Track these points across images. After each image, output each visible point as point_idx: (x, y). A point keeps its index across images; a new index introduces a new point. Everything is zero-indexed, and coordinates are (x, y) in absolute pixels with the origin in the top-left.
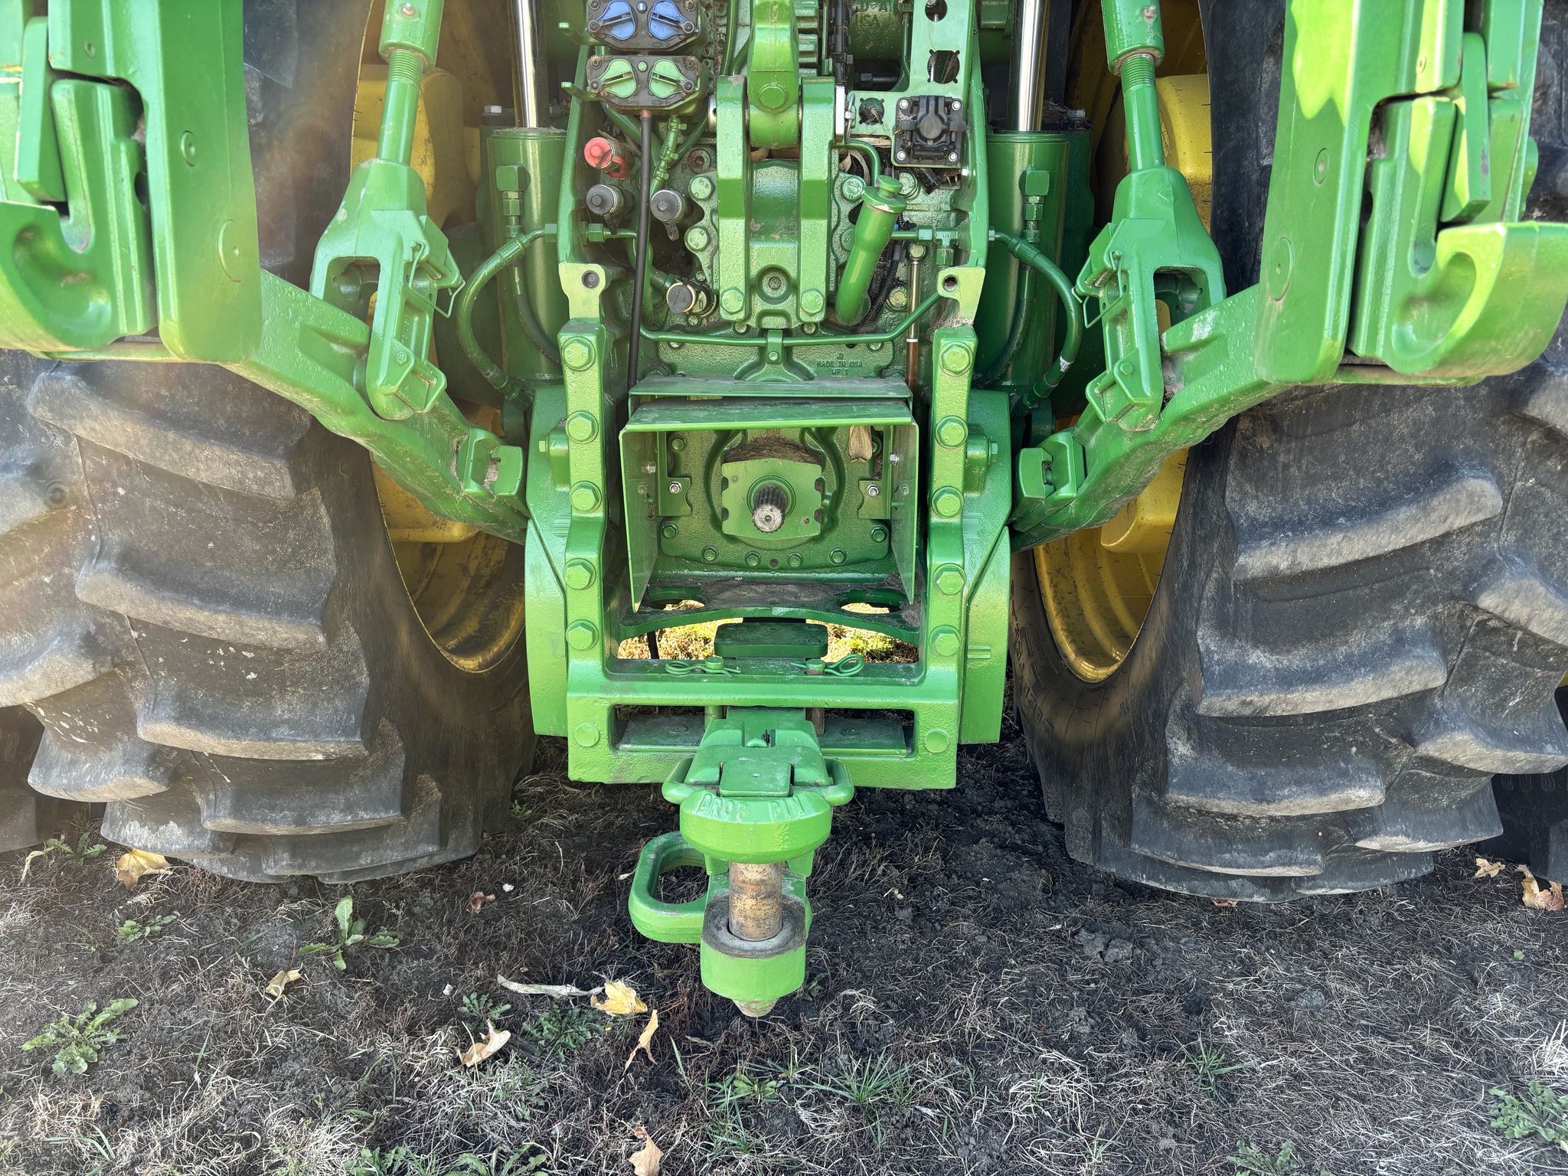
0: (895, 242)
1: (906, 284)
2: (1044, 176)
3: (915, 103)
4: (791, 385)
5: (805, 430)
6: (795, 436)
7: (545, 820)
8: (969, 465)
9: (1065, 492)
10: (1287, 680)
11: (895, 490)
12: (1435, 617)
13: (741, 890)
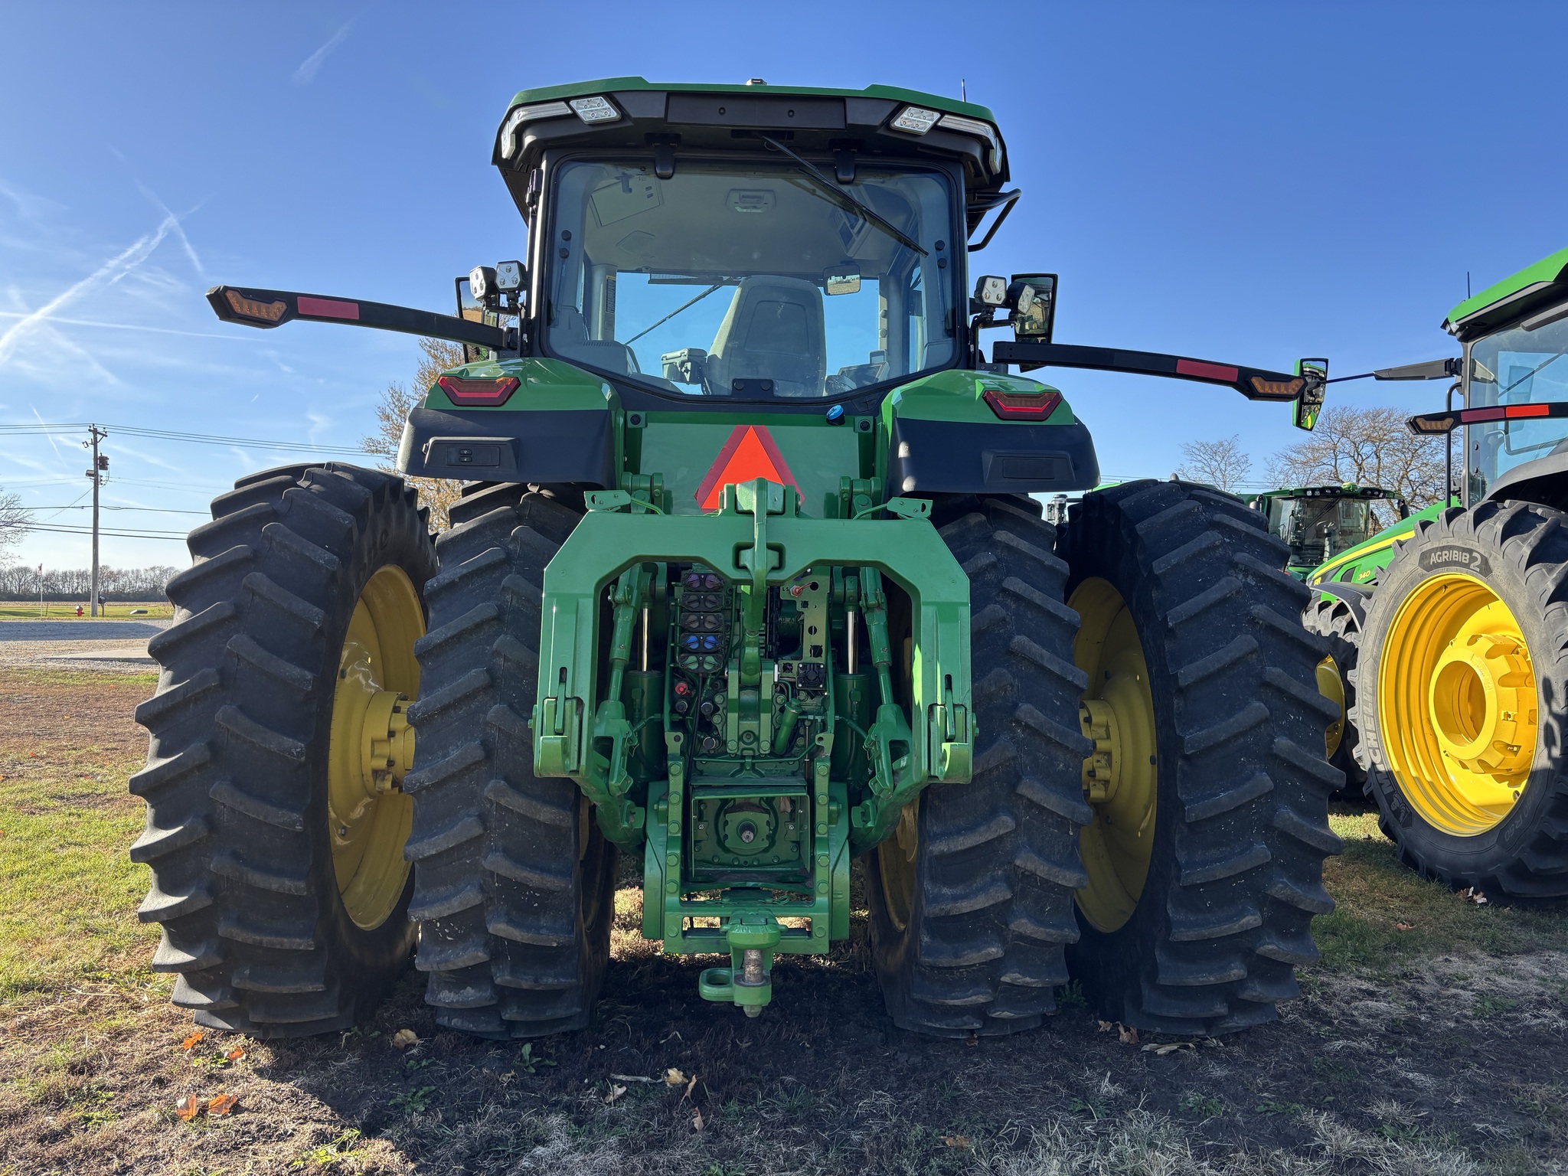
0: (798, 720)
1: (804, 736)
2: (859, 693)
3: (805, 665)
4: (754, 779)
5: (762, 798)
6: (757, 802)
7: (614, 1019)
8: (830, 813)
9: (870, 825)
10: (956, 898)
11: (801, 826)
12: (1005, 870)
13: (749, 964)
